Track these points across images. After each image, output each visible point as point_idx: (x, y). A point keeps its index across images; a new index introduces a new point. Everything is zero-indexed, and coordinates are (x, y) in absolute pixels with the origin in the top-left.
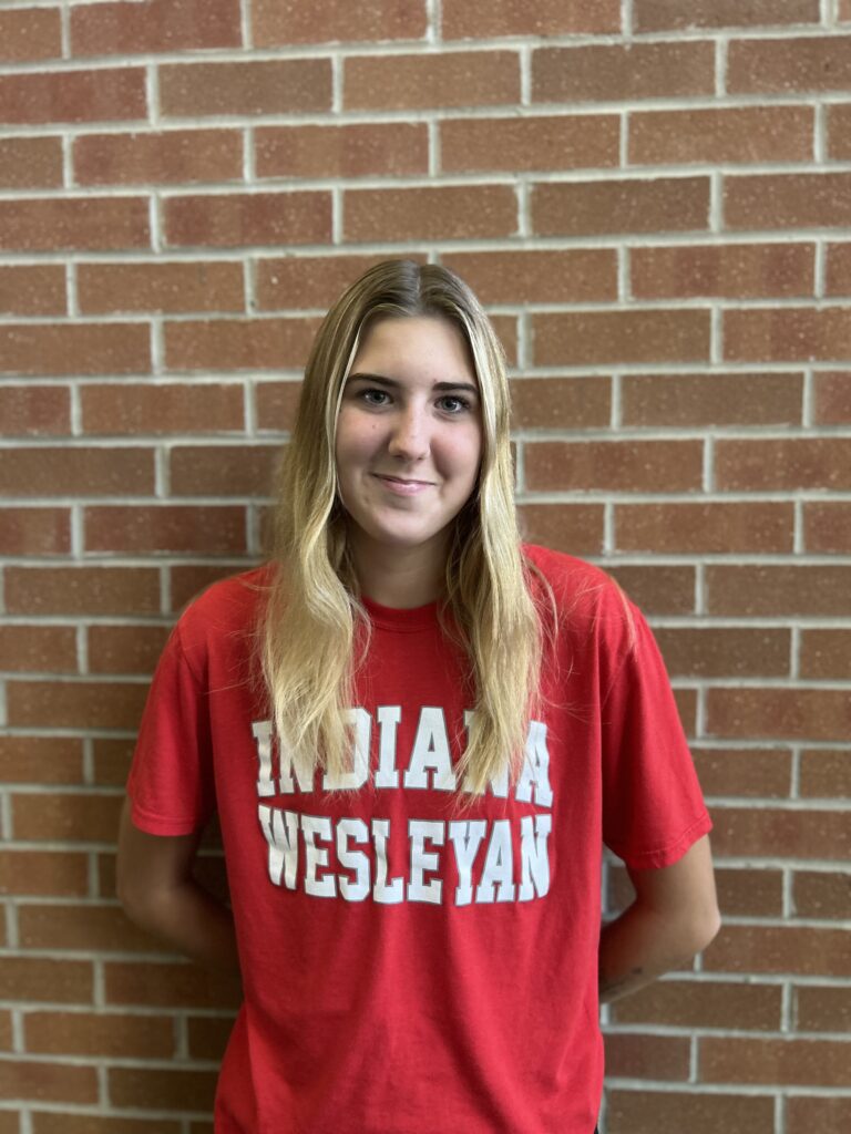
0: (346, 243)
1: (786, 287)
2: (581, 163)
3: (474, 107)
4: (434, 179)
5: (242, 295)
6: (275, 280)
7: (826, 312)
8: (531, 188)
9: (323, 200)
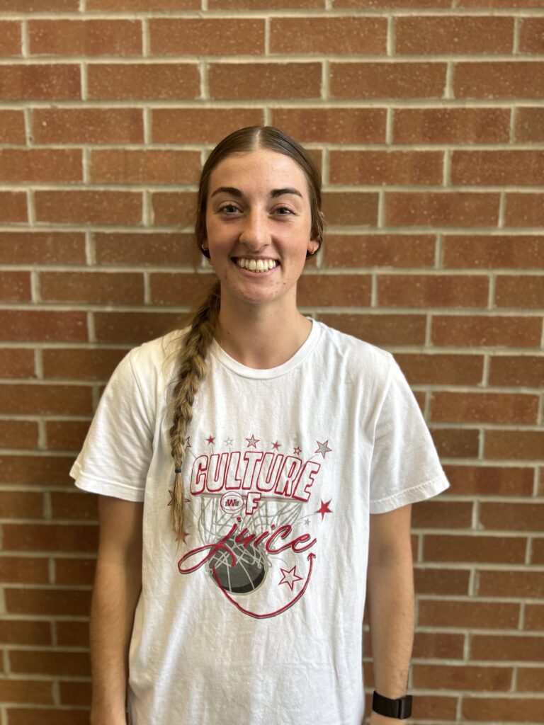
0: (90, 100)
1: (368, 137)
2: (240, 52)
3: (172, 11)
4: (146, 59)
5: (24, 133)
6: (45, 124)
7: (393, 154)
8: (208, 67)
9: (74, 70)
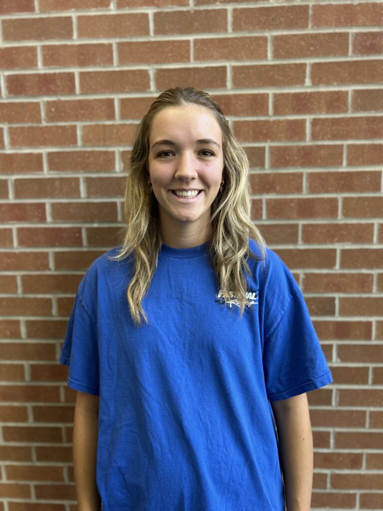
0: (81, 94)
1: (258, 111)
2: (175, 61)
3: (131, 36)
4: (116, 67)
5: (40, 116)
6: (53, 110)
7: (274, 122)
8: (155, 71)
9: (71, 76)
